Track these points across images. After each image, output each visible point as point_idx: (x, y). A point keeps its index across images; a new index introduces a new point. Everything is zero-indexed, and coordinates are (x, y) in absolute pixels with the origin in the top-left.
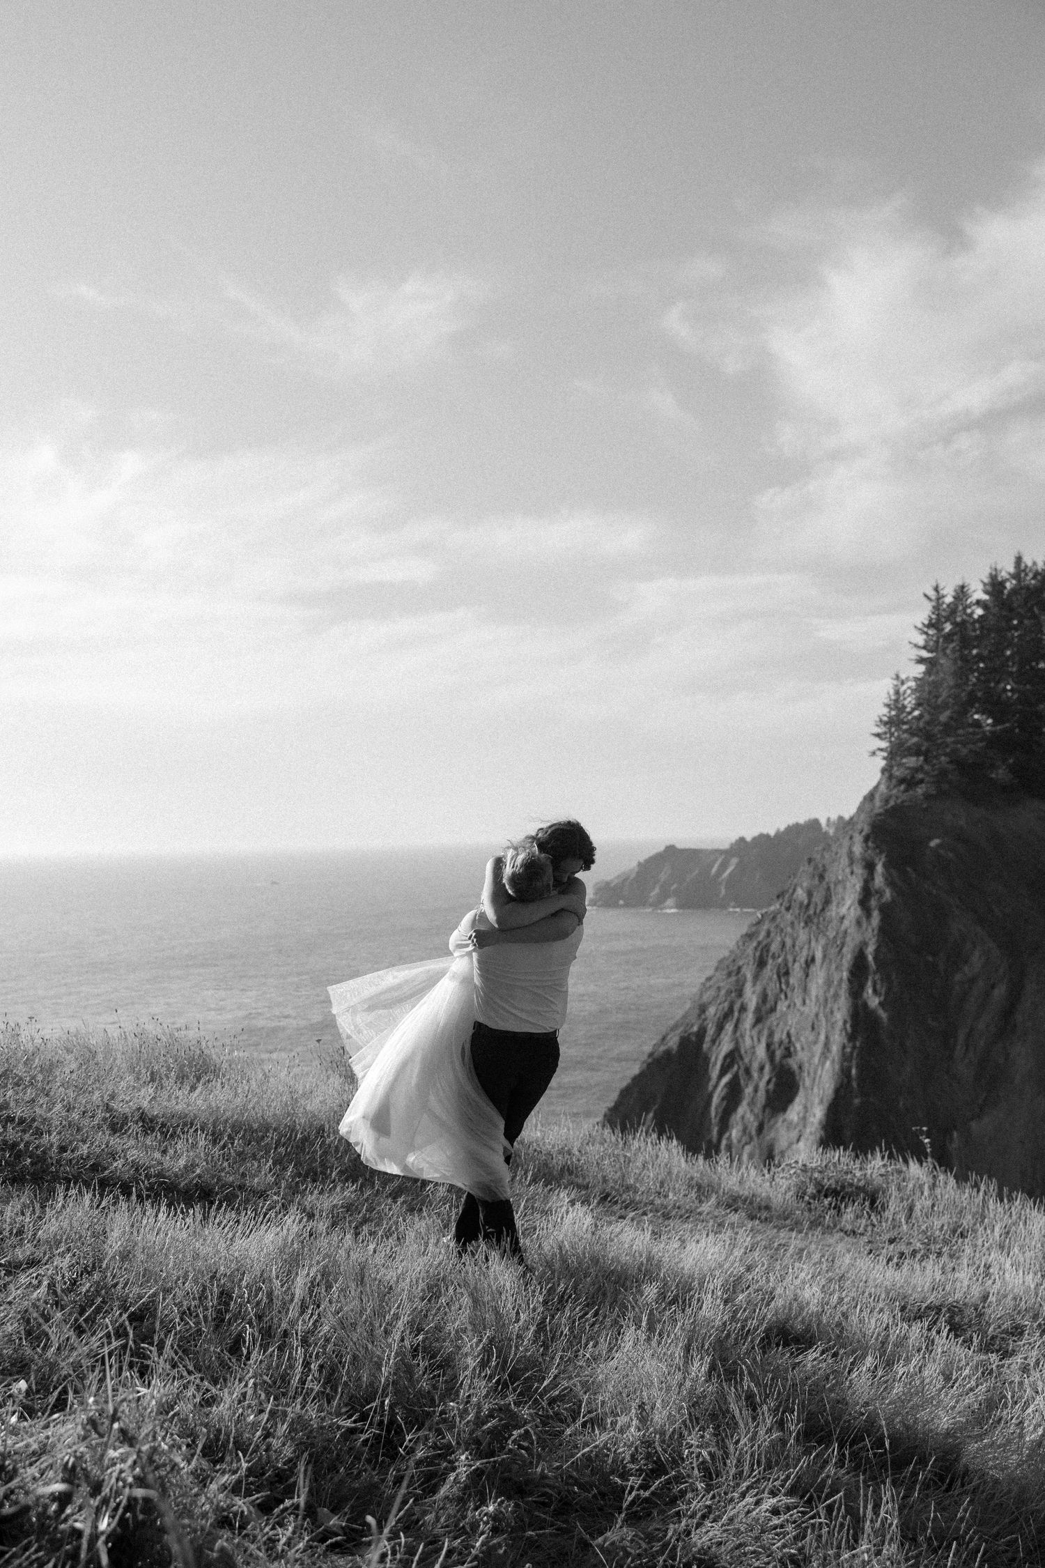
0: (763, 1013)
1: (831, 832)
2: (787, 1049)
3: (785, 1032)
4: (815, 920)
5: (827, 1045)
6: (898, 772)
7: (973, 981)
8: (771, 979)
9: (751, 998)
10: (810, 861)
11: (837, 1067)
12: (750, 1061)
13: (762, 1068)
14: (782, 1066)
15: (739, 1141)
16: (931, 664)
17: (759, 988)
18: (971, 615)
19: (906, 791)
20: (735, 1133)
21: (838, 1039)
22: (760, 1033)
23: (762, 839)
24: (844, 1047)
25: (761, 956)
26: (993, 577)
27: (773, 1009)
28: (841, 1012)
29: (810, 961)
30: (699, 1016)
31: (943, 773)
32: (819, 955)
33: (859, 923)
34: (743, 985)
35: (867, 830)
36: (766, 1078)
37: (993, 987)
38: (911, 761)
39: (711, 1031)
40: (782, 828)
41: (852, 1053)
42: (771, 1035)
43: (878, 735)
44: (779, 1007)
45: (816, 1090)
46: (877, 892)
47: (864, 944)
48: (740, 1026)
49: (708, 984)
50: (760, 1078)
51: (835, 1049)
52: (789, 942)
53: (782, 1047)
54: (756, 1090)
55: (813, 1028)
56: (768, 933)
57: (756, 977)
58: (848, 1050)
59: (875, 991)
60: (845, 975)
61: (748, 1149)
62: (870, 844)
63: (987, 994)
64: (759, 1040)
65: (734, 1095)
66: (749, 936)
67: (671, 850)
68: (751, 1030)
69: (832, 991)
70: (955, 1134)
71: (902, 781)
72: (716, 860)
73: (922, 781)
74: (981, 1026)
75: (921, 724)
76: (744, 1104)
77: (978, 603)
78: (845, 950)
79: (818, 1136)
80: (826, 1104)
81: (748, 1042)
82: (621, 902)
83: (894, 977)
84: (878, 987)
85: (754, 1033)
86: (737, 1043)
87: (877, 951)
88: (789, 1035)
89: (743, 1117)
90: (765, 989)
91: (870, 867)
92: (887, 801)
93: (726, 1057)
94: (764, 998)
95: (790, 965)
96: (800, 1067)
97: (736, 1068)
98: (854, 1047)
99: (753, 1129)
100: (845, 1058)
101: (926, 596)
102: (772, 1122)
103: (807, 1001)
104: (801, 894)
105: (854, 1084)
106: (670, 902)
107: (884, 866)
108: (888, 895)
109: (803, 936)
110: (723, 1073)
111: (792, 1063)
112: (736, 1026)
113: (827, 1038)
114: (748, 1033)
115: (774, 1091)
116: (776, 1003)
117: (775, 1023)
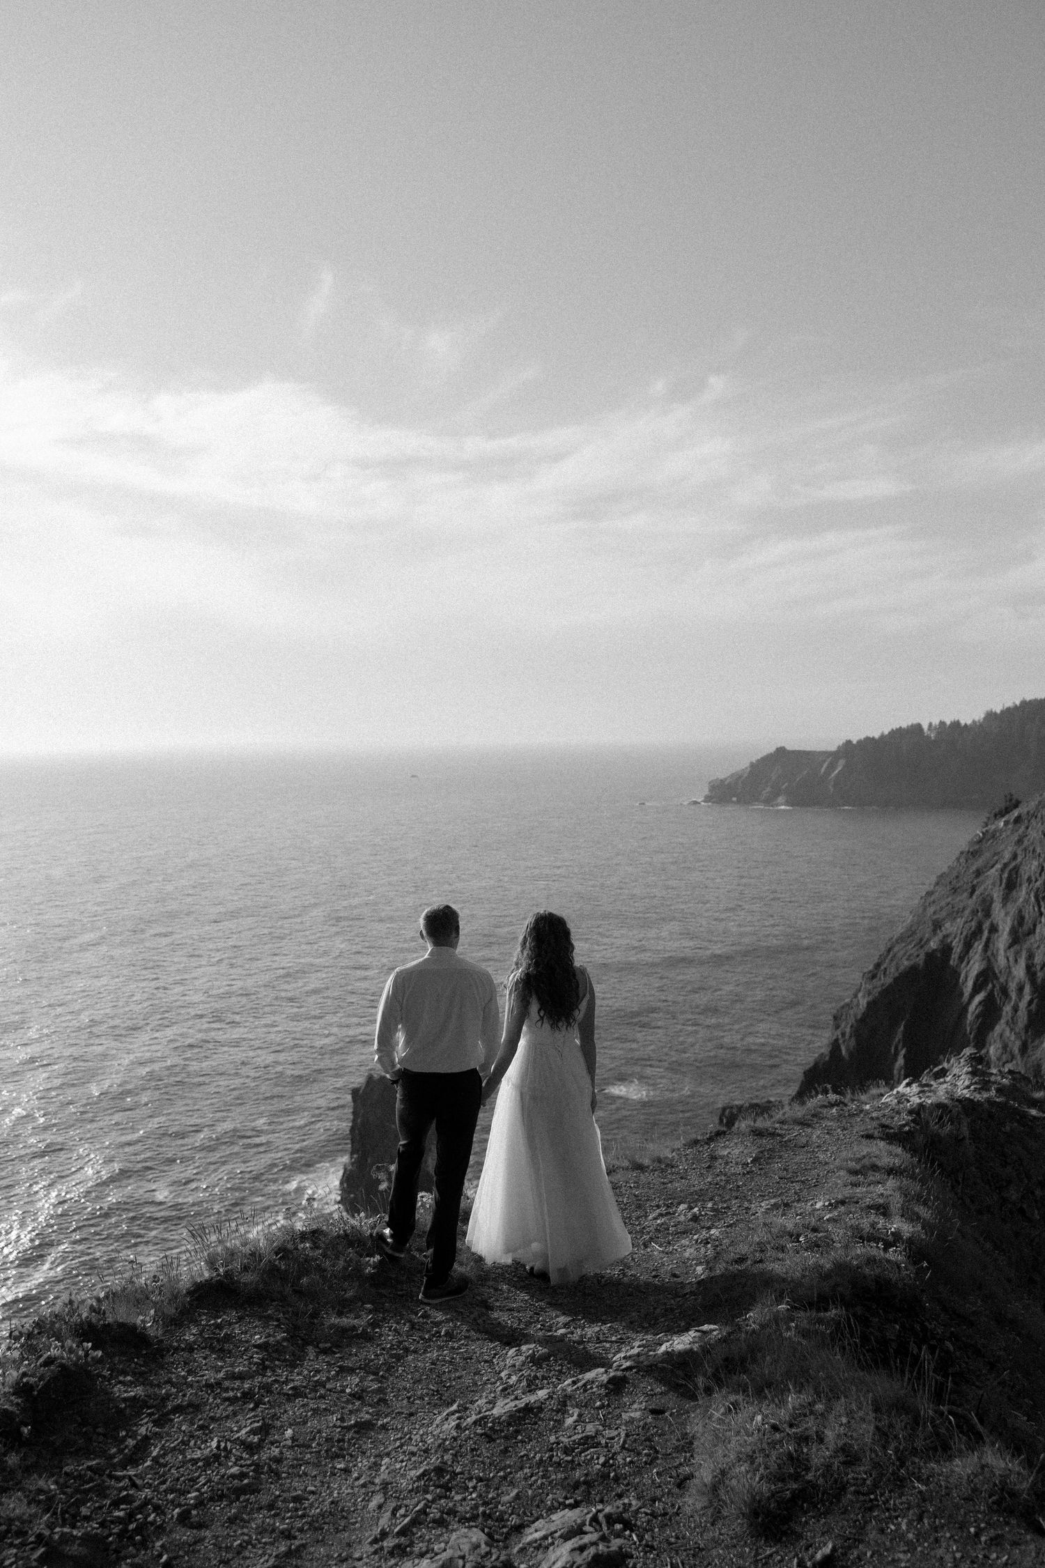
0: (1020, 934)
1: (933, 736)
8: (1027, 901)
9: (1004, 920)
12: (1007, 981)
13: (1020, 989)
15: (999, 1059)
17: (1012, 909)
22: (1017, 953)
23: (868, 741)
27: (1032, 931)
30: (934, 931)
34: (990, 905)
36: (1027, 997)
39: (957, 948)
40: (887, 731)
42: (1031, 956)
44: (1038, 931)
48: (991, 945)
49: (931, 899)
50: (1020, 999)
54: (1016, 1009)
56: (1015, 857)
57: (1006, 899)
64: (1016, 961)
65: (990, 1013)
67: (781, 751)
68: (1005, 951)
72: (824, 761)
76: (1002, 1021)
81: (1001, 961)
82: (734, 799)
85: (1010, 953)
86: (989, 960)
89: (1001, 1036)
90: (1020, 911)
93: (978, 976)
94: (1020, 919)
97: (990, 985)
99: (1015, 1045)
106: (781, 799)
110: (976, 991)
112: (987, 947)
114: (1002, 952)
115: (1038, 1011)
116: (1035, 926)
117: (1036, 946)
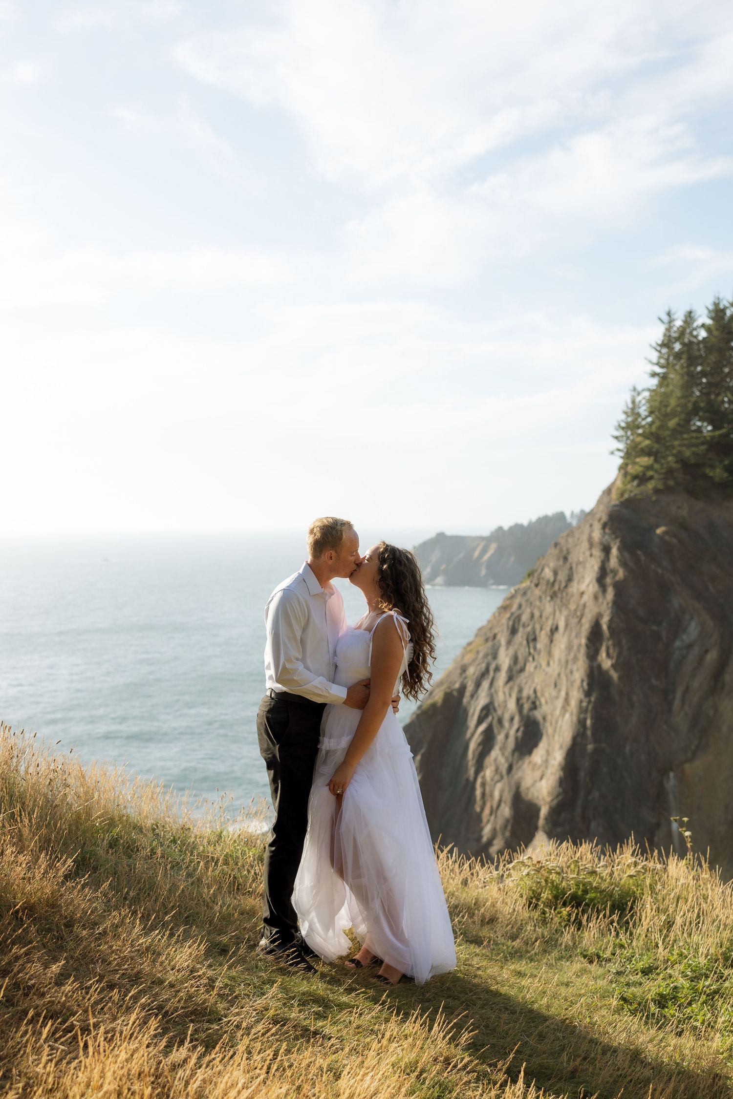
0: (514, 673)
1: (574, 523)
2: (534, 703)
3: (532, 689)
4: (559, 595)
5: (567, 700)
6: (631, 469)
7: (689, 647)
8: (521, 644)
9: (504, 660)
10: (556, 545)
11: (575, 718)
12: (503, 714)
13: (512, 719)
14: (528, 717)
15: (492, 780)
16: (664, 378)
17: (511, 651)
18: (696, 337)
19: (639, 485)
20: (488, 773)
21: (576, 695)
22: (511, 689)
23: (518, 527)
24: (581, 702)
25: (513, 626)
26: (716, 305)
27: (522, 670)
28: (579, 671)
29: (555, 630)
30: (461, 674)
31: (670, 472)
32: (562, 625)
33: (596, 597)
34: (498, 649)
35: (605, 518)
36: (516, 727)
37: (706, 652)
38: (645, 461)
39: (470, 687)
40: (534, 519)
41: (587, 707)
42: (520, 691)
43: (616, 438)
44: (527, 668)
45: (556, 737)
46: (612, 571)
47: (599, 616)
48: (495, 683)
49: (469, 648)
50: (511, 727)
51: (573, 703)
52: (537, 614)
53: (530, 701)
54: (507, 737)
55: (556, 686)
56: (520, 606)
57: (509, 643)
58: (584, 704)
59: (608, 655)
60: (584, 641)
61: (499, 786)
62: (607, 531)
63: (701, 659)
64: (510, 695)
65: (488, 740)
66: (504, 608)
67: (441, 537)
68: (503, 687)
69: (572, 655)
70: (672, 775)
71: (635, 477)
72: (478, 545)
73: (651, 478)
74: (696, 684)
75: (654, 428)
76: (497, 748)
77: (703, 326)
78: (584, 620)
79: (558, 776)
80: (565, 749)
81: (500, 697)
83: (624, 642)
84: (611, 651)
85: (507, 690)
86: (492, 698)
87: (611, 621)
88: (535, 691)
89: (495, 760)
90: (516, 653)
91: (606, 550)
92: (622, 495)
93: (482, 710)
94: (515, 659)
95: (537, 632)
96: (544, 718)
97: (490, 718)
98: (589, 702)
99: (504, 768)
100: (582, 710)
101: (660, 319)
102: (520, 763)
103: (551, 663)
104: (548, 573)
105: (589, 733)
106: (440, 580)
107: (619, 549)
108: (621, 574)
109: (548, 608)
110: (479, 723)
111: (538, 714)
112: (491, 684)
113: (567, 694)
114: (501, 689)
115: (523, 738)
116: (525, 665)
117: (524, 681)
